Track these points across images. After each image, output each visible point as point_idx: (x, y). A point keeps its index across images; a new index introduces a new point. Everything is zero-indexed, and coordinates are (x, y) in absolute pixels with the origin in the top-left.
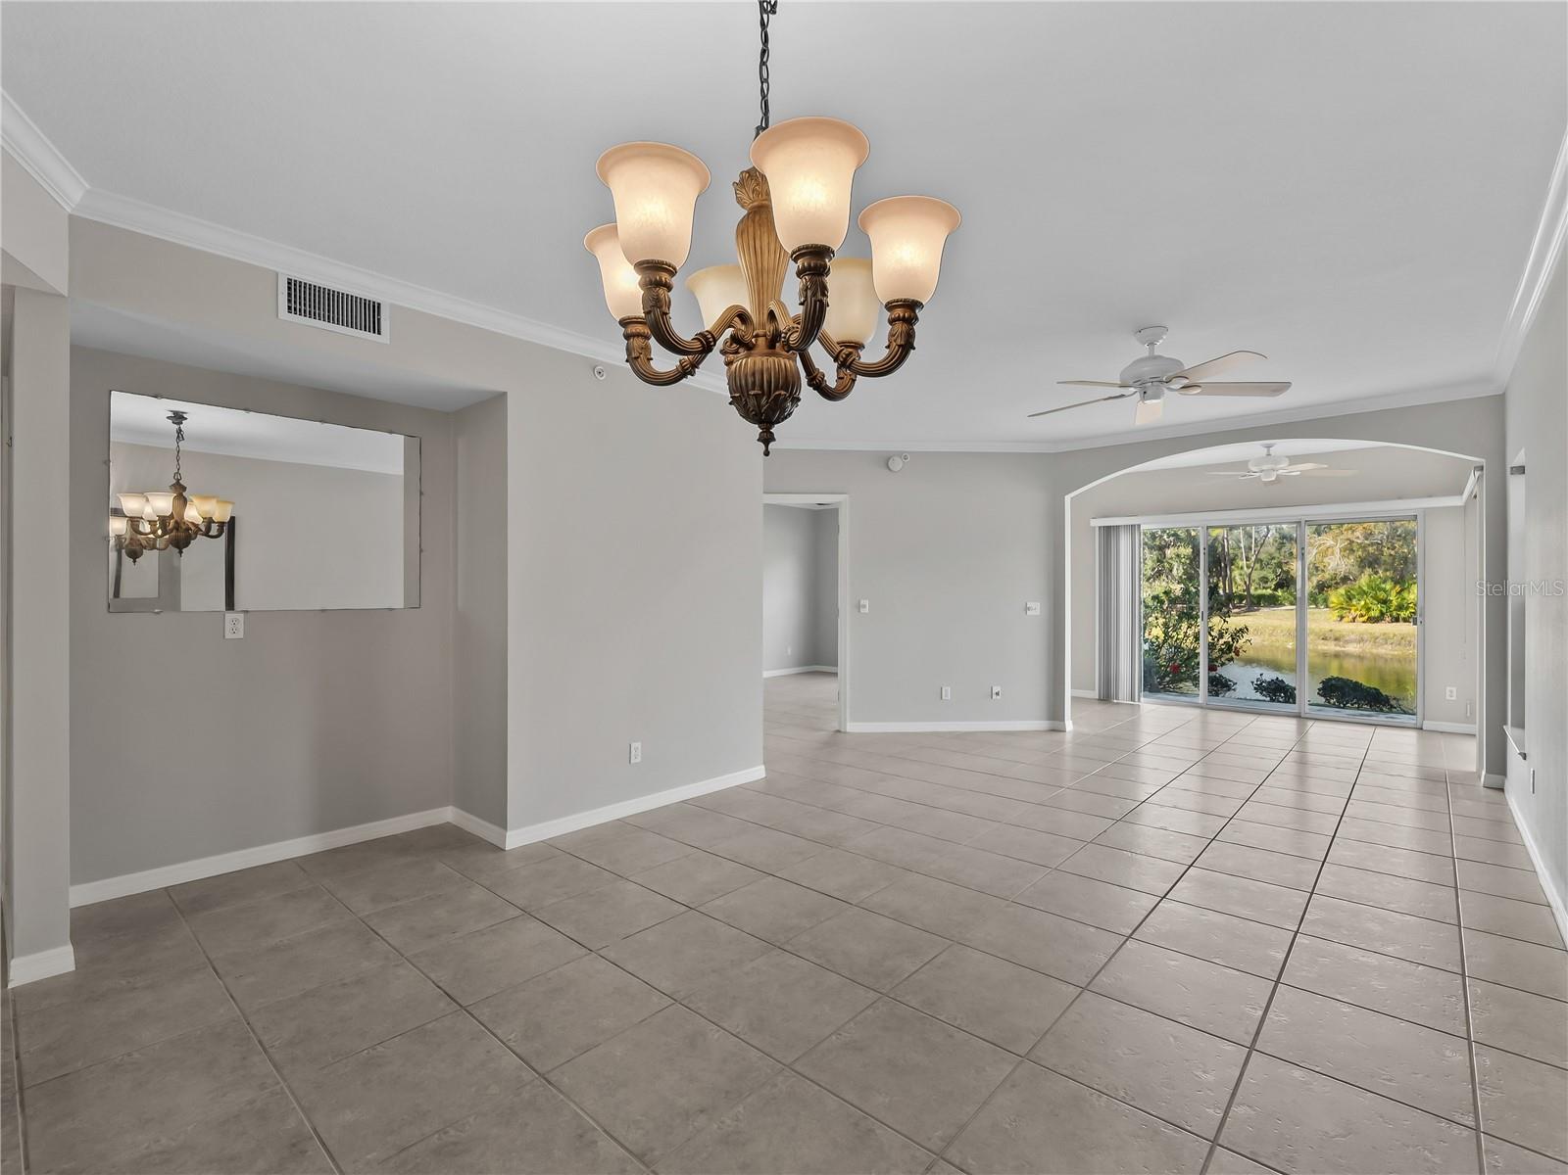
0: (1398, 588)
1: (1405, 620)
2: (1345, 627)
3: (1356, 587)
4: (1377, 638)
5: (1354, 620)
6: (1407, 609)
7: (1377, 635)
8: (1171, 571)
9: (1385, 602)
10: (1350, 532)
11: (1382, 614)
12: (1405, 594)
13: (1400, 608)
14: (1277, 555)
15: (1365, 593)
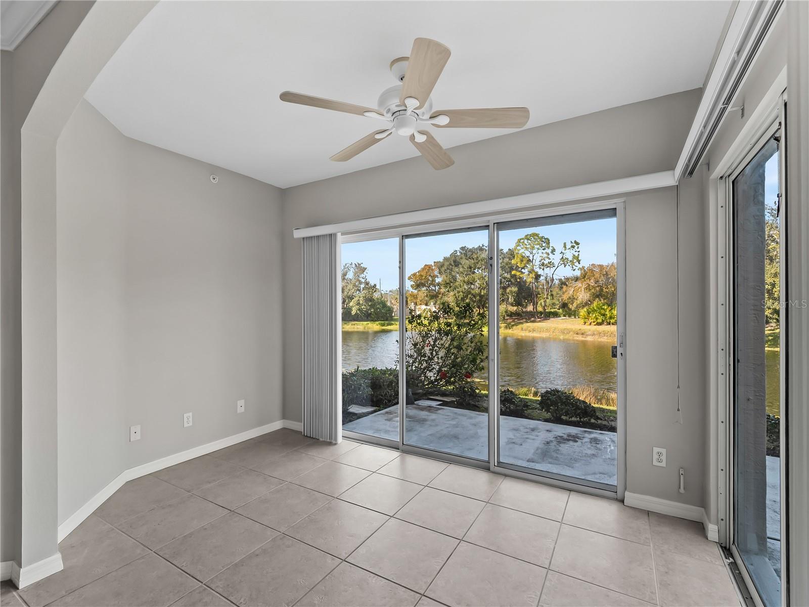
0: (610, 308)
1: (613, 324)
2: (587, 328)
3: (592, 307)
4: (600, 333)
5: (591, 323)
6: (613, 319)
7: (600, 331)
8: (508, 299)
9: (604, 315)
10: (588, 280)
11: (603, 321)
12: (613, 311)
13: (611, 318)
14: (559, 292)
15: (596, 311)
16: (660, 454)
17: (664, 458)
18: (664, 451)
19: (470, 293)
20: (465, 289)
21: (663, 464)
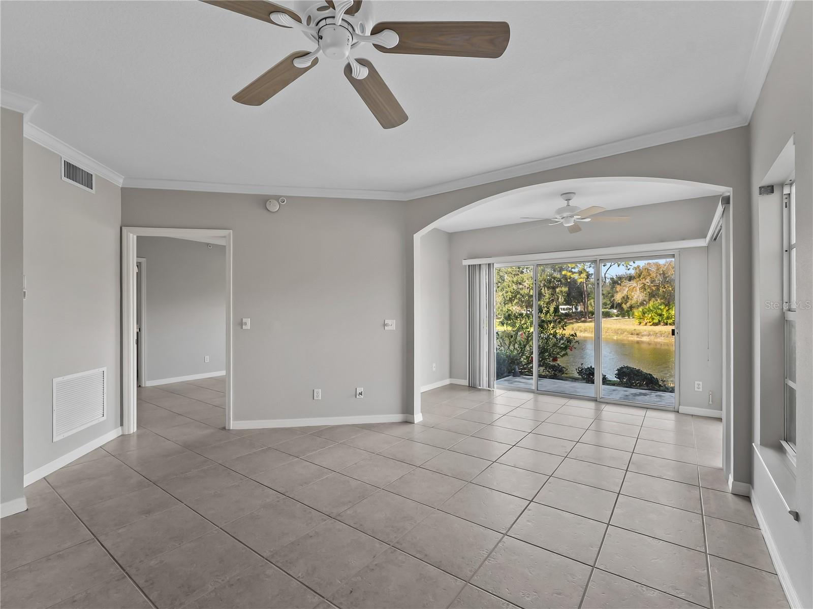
0: (667, 308)
1: (670, 324)
2: (642, 328)
3: (647, 307)
4: (657, 334)
5: (646, 324)
6: (671, 319)
7: (657, 332)
8: (558, 299)
9: (661, 315)
10: (644, 279)
11: (659, 321)
12: (670, 311)
13: (668, 318)
14: (611, 292)
15: (652, 311)
16: (699, 385)
17: (701, 386)
18: (701, 383)
19: (518, 293)
20: (513, 289)
21: (701, 390)
